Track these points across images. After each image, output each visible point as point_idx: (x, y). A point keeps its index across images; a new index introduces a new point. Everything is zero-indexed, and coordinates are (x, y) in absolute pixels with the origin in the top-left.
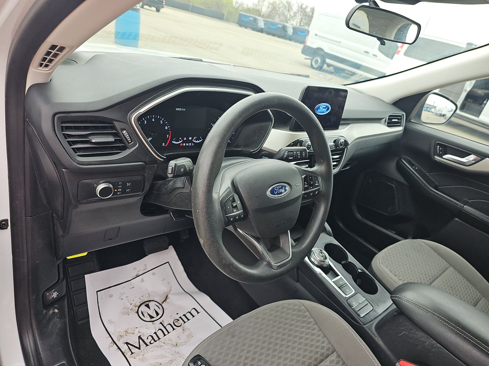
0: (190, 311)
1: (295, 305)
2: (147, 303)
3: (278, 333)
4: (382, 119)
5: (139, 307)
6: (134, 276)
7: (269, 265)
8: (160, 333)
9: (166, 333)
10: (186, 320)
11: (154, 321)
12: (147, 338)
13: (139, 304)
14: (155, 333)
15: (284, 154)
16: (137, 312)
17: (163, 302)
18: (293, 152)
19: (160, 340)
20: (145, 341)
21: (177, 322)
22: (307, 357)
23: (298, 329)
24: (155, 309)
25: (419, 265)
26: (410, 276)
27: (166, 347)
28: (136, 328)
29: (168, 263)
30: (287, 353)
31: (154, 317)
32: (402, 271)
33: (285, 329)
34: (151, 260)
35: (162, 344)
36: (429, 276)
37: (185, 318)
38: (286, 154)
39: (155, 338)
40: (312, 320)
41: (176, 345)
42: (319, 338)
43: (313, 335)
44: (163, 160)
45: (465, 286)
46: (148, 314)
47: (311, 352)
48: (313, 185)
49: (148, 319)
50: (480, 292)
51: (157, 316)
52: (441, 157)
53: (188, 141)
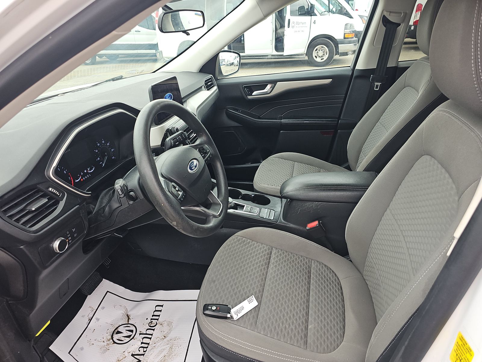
0: (155, 310)
1: (234, 240)
2: (116, 331)
3: (237, 261)
4: (201, 87)
5: (112, 338)
6: (88, 322)
7: (215, 216)
8: (146, 341)
9: (150, 336)
10: (157, 318)
11: (133, 337)
12: (139, 351)
13: (110, 337)
14: (142, 343)
15: (171, 143)
16: (115, 342)
17: (128, 321)
18: (176, 138)
19: (150, 344)
20: (139, 354)
21: (151, 324)
22: (262, 261)
23: (245, 251)
24: (126, 330)
25: (280, 172)
26: (279, 181)
27: (159, 344)
28: (124, 352)
29: (108, 293)
30: (250, 267)
31: (131, 335)
32: (274, 181)
33: (239, 256)
34: (91, 301)
35: (154, 345)
36: (288, 175)
37: (155, 317)
38: (172, 142)
39: (145, 346)
40: (249, 240)
41: (165, 337)
42: (260, 247)
43: (256, 247)
44: (90, 195)
45: (309, 168)
46: (124, 337)
47: (261, 257)
48: (206, 153)
49: (128, 339)
50: (317, 167)
51: (133, 332)
52: (251, 95)
53: (85, 174)
